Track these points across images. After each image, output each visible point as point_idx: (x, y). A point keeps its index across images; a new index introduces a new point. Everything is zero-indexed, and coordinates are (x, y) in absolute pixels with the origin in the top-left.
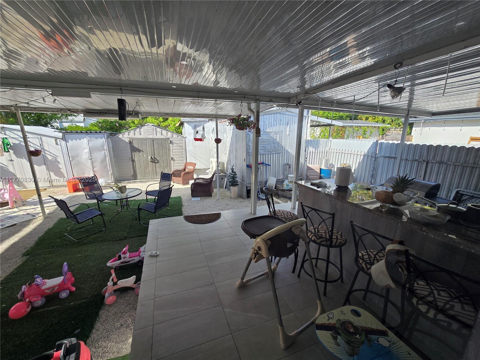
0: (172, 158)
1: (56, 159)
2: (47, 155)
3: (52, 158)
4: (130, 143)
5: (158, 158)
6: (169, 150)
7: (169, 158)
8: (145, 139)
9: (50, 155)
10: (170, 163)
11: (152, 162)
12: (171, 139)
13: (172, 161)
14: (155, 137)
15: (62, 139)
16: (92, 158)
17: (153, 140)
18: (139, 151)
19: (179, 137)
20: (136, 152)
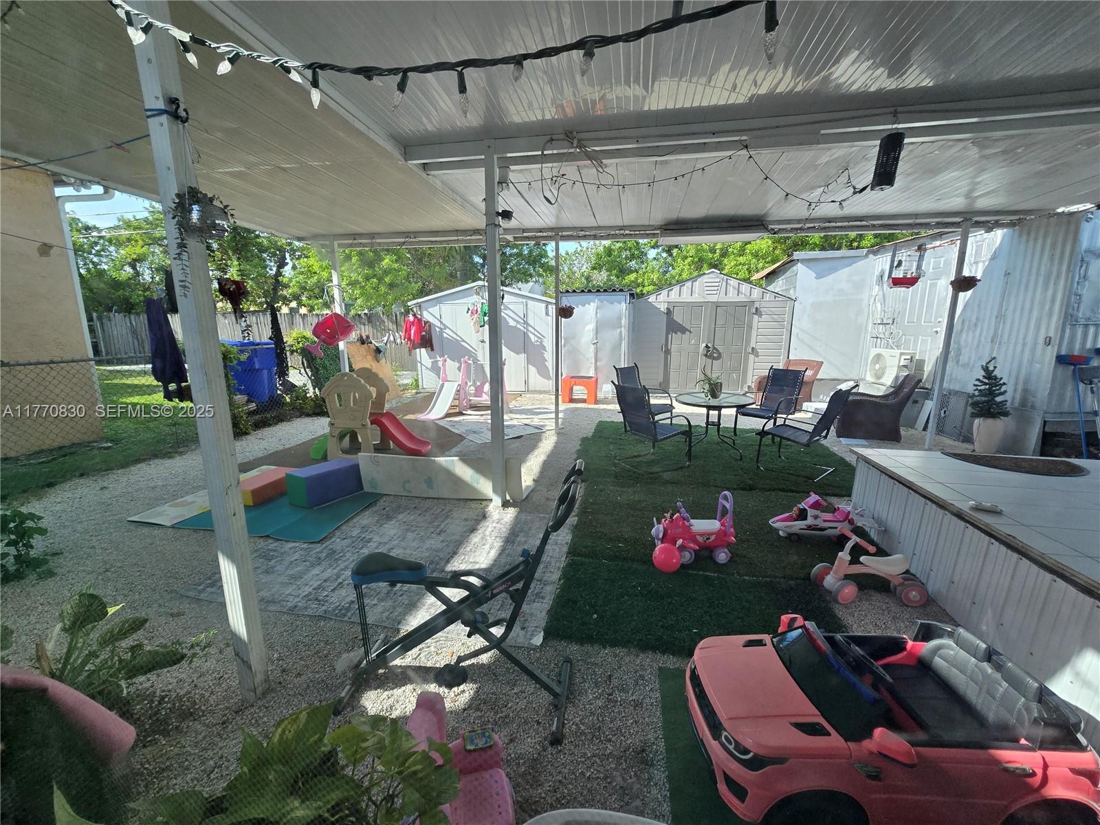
0: (753, 348)
1: (541, 342)
2: (530, 334)
3: (536, 339)
4: (669, 312)
5: (720, 348)
6: (750, 327)
7: (746, 350)
8: (699, 305)
9: (534, 334)
10: (746, 360)
11: (706, 355)
12: (757, 305)
13: (751, 357)
14: (723, 298)
16: (597, 342)
17: (717, 305)
18: (683, 330)
19: (777, 299)
20: (676, 333)
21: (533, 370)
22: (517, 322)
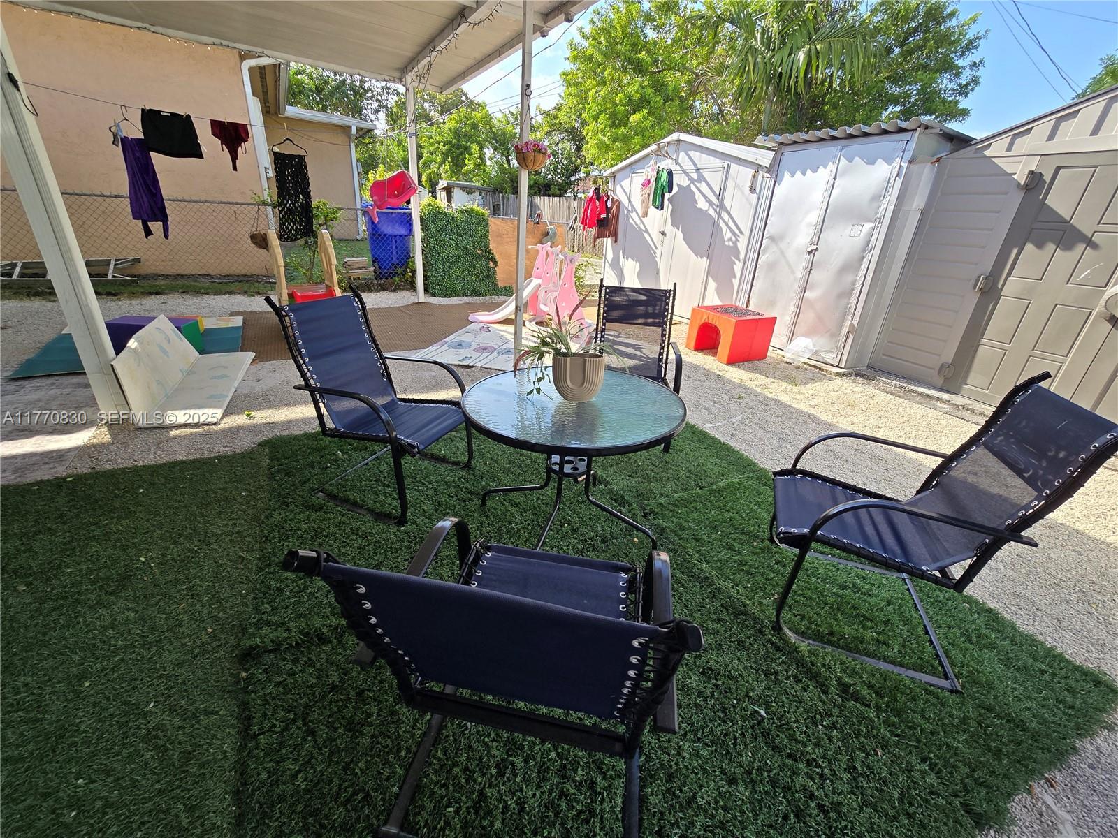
1: (735, 244)
2: (721, 223)
3: (730, 235)
4: (1036, 184)
9: (727, 225)
15: (769, 170)
16: (817, 250)
18: (1067, 237)
20: (1040, 245)
21: (712, 285)
22: (711, 203)
